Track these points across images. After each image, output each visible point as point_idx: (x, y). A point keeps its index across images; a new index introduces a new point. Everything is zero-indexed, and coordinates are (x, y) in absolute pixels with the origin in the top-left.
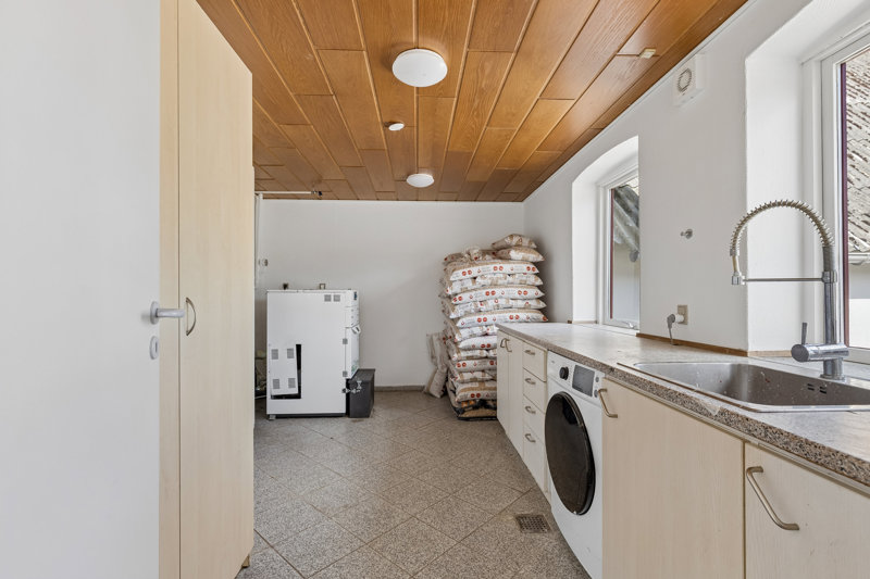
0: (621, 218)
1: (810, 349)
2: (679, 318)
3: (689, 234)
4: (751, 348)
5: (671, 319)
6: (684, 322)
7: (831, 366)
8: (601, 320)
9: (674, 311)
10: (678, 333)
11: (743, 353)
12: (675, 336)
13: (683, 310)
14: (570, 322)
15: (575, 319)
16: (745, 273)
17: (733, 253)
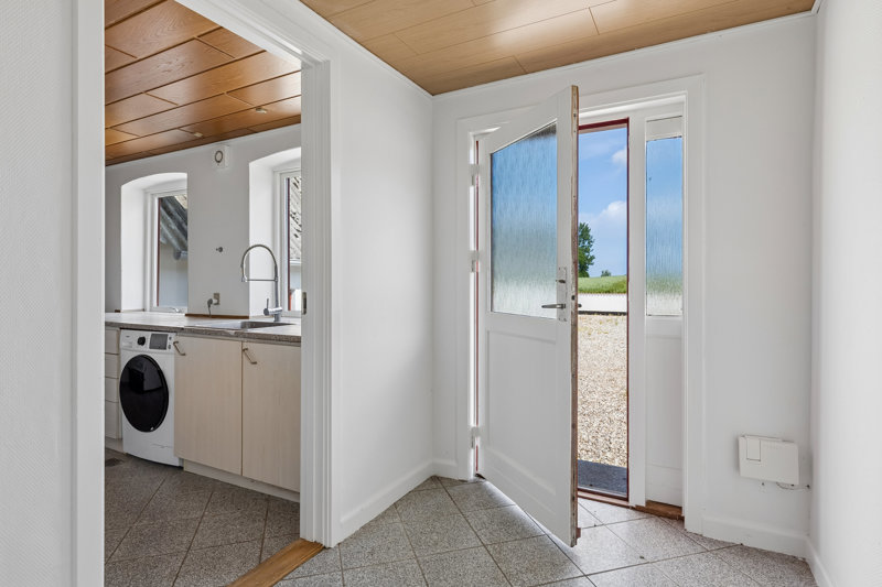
0: (165, 221)
1: (270, 310)
2: (215, 301)
3: (221, 250)
4: (251, 315)
5: (210, 302)
6: (218, 304)
7: (276, 316)
8: (148, 308)
9: (212, 297)
10: (214, 310)
11: (247, 317)
12: (212, 313)
13: (217, 296)
14: (119, 311)
15: (123, 308)
16: (248, 276)
17: (242, 266)
